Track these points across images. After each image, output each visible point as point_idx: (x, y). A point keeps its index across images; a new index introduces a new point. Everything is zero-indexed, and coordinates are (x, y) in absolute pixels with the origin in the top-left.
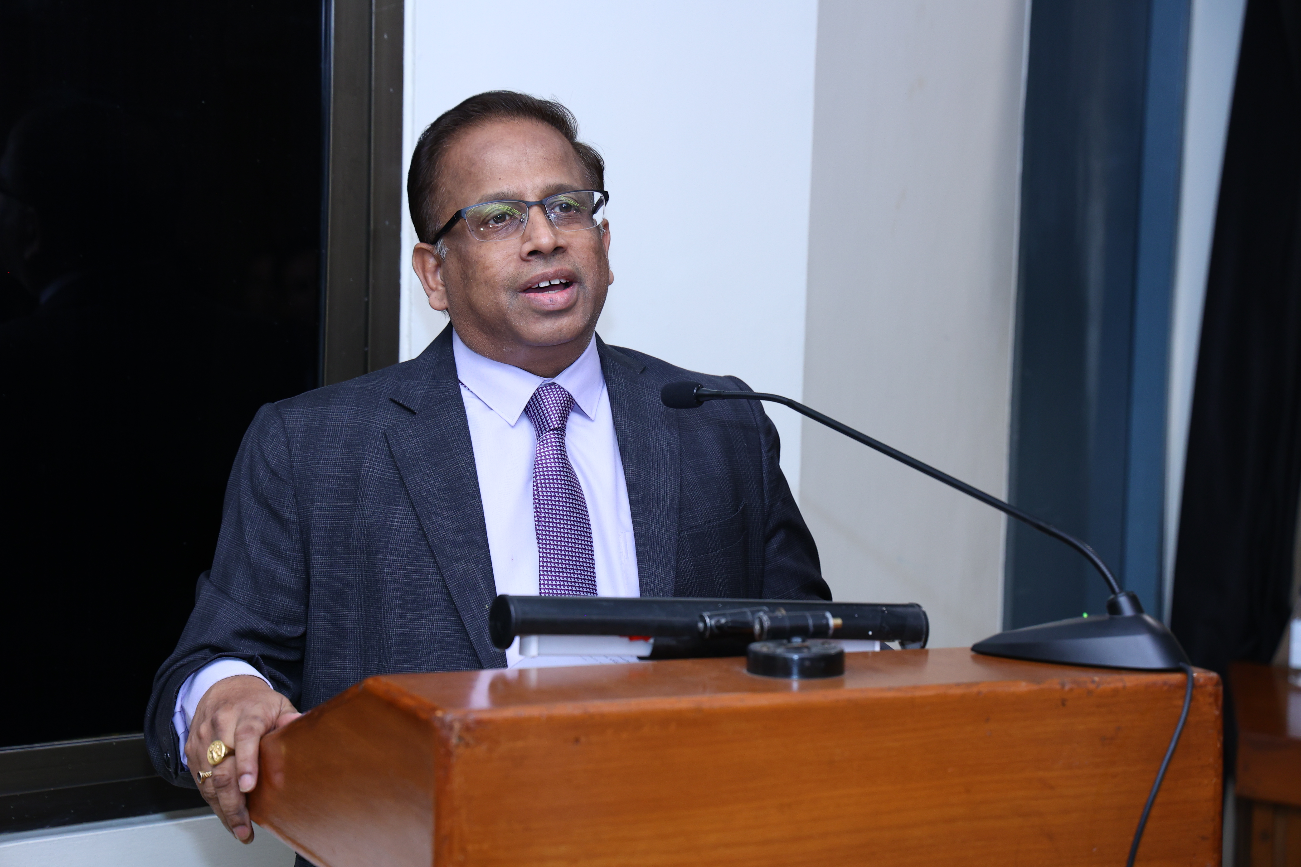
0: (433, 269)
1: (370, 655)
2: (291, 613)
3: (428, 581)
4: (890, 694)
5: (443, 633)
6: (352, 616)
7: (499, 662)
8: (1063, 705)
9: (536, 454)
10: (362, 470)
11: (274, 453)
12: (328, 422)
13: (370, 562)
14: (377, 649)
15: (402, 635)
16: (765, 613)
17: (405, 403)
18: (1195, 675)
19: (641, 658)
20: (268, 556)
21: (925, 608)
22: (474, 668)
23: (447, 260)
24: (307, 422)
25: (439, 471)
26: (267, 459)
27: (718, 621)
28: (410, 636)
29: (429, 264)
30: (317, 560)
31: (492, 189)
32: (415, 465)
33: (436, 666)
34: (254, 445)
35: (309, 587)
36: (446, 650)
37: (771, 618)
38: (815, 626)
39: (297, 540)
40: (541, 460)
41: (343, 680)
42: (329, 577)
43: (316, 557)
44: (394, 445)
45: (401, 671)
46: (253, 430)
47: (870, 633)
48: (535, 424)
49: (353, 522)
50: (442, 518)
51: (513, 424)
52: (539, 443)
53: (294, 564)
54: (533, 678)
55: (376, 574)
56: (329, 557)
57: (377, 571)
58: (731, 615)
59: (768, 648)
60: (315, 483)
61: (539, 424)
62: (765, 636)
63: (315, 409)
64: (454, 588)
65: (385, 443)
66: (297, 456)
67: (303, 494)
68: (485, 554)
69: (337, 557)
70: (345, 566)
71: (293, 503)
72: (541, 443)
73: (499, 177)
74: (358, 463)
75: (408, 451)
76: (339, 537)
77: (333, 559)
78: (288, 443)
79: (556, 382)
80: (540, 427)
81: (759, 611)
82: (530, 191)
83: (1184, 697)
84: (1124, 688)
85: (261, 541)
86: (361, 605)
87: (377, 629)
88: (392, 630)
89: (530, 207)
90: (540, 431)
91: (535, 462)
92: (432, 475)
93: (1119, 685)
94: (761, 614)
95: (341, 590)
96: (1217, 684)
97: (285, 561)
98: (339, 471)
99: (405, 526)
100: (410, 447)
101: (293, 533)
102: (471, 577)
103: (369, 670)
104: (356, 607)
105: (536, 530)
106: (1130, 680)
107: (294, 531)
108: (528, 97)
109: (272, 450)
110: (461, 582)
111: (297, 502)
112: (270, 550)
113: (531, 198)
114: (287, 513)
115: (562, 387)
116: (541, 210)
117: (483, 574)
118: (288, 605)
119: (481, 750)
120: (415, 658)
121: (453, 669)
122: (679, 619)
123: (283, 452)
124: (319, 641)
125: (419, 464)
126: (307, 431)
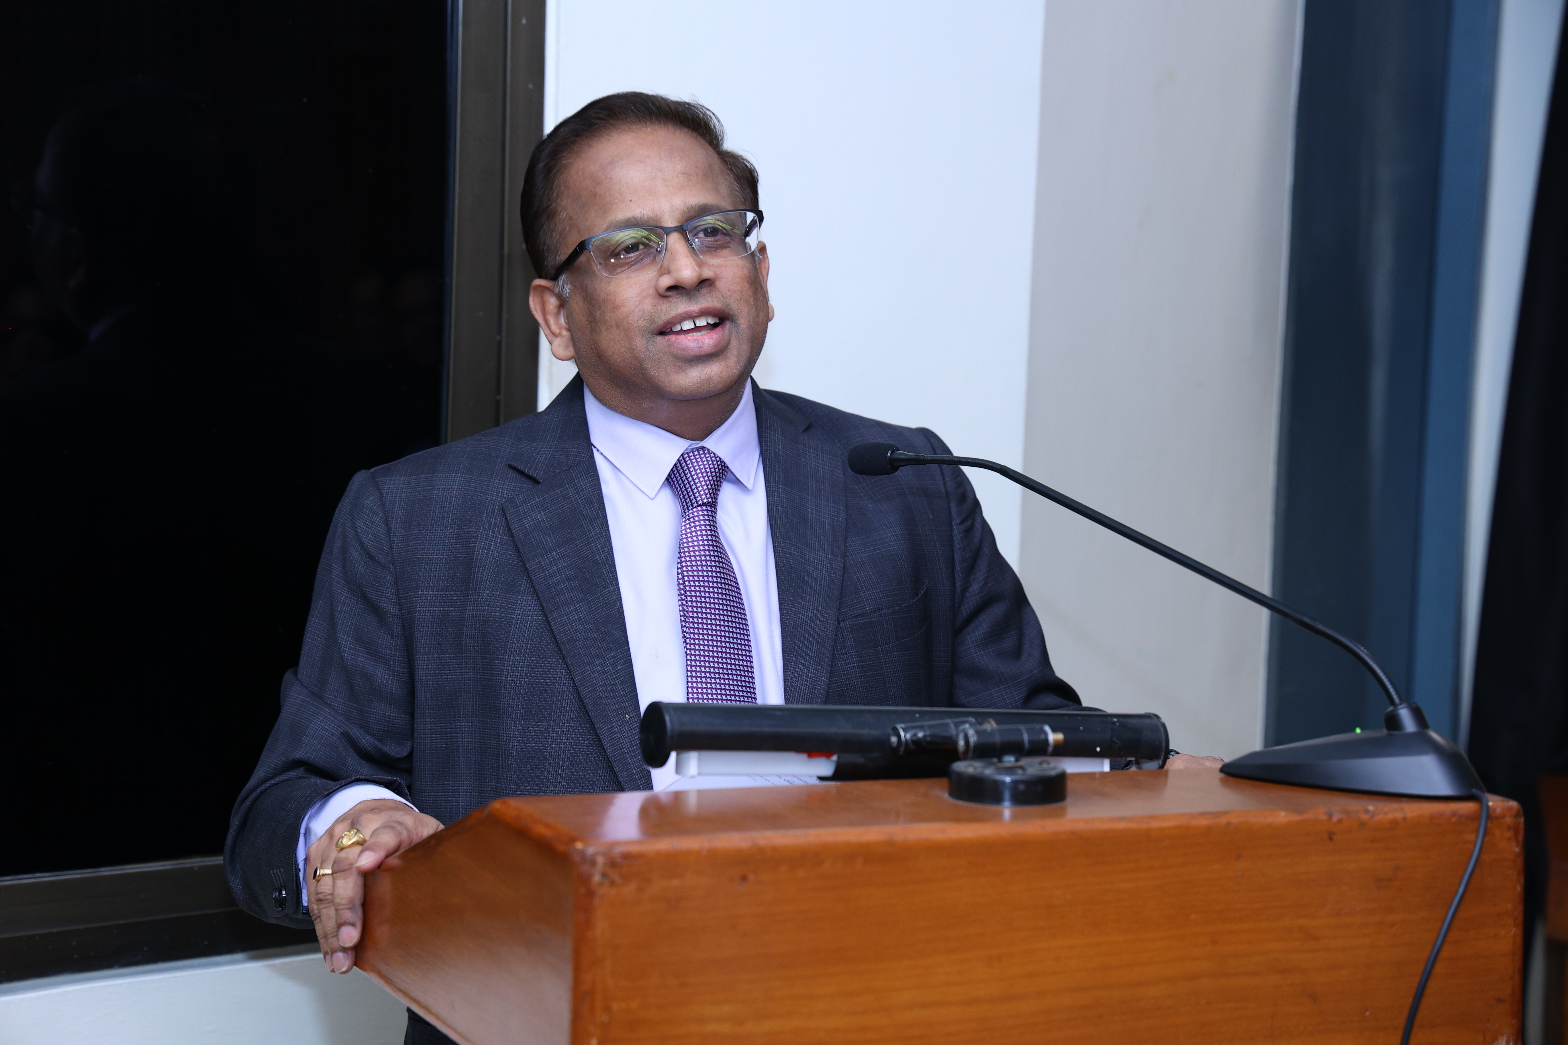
0: (555, 311)
1: (486, 774)
2: (395, 724)
3: (556, 685)
4: (1121, 826)
5: (574, 748)
6: (465, 728)
7: (644, 783)
8: (1331, 839)
9: (681, 535)
10: (475, 551)
11: (370, 532)
12: (434, 493)
13: (486, 662)
14: (495, 767)
15: (524, 751)
16: (972, 725)
17: (526, 471)
18: (1490, 804)
19: (821, 778)
20: (364, 657)
21: (1164, 720)
22: (612, 791)
23: (571, 300)
24: (409, 493)
25: (569, 553)
26: (362, 539)
27: (915, 735)
28: (534, 752)
29: (550, 304)
30: (424, 661)
31: (621, 214)
32: (539, 546)
33: (566, 788)
34: (347, 522)
35: (414, 693)
36: (577, 769)
37: (978, 732)
38: (1030, 742)
39: (398, 636)
40: (687, 543)
41: (455, 805)
42: (438, 681)
43: (421, 657)
44: (514, 522)
45: (523, 794)
46: (346, 503)
47: (1098, 749)
48: (680, 498)
49: (466, 615)
50: (572, 610)
51: (652, 497)
52: (685, 522)
53: (395, 665)
54: (692, 802)
55: (494, 678)
56: (437, 657)
57: (495, 674)
58: (930, 727)
59: (975, 768)
60: (420, 568)
61: (684, 498)
62: (970, 754)
63: (418, 477)
64: (588, 695)
65: (503, 519)
66: (398, 535)
67: (405, 580)
68: (624, 653)
69: (447, 657)
70: (456, 667)
71: (393, 592)
72: (687, 522)
73: (630, 199)
74: (470, 544)
75: (531, 529)
76: (449, 633)
77: (442, 660)
78: (386, 520)
79: (705, 445)
80: (686, 502)
81: (964, 722)
82: (667, 215)
83: (1477, 831)
84: (1404, 819)
85: (356, 638)
86: (476, 714)
87: (495, 743)
88: (512, 745)
89: (668, 234)
90: (686, 507)
91: (680, 545)
92: (560, 557)
93: (1399, 815)
94: (967, 726)
95: (451, 696)
96: (1517, 815)
97: (384, 662)
98: (449, 553)
99: (527, 619)
100: (533, 524)
101: (394, 628)
102: (607, 682)
103: (485, 793)
104: (470, 717)
105: (682, 627)
106: (1412, 810)
107: (394, 625)
108: (662, 98)
109: (368, 528)
110: (597, 688)
111: (397, 590)
112: (367, 649)
113: (670, 222)
114: (386, 604)
115: (712, 452)
116: (682, 237)
117: (622, 677)
118: (390, 715)
119: (630, 889)
120: (539, 779)
121: (587, 792)
122: (867, 732)
123: (380, 531)
124: (426, 758)
125: (544, 544)
126: (410, 505)
